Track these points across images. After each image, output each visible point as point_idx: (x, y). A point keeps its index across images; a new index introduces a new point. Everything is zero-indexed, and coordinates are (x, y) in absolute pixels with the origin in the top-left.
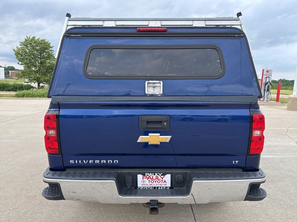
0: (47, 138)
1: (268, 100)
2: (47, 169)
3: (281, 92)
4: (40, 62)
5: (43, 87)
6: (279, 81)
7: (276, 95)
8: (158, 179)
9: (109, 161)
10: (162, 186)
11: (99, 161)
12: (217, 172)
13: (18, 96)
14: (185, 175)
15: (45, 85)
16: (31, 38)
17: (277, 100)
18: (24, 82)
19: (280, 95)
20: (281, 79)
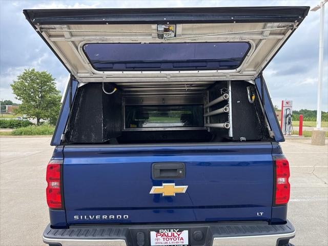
0: (49, 191)
1: (290, 134)
2: (48, 226)
3: (303, 124)
4: (40, 96)
5: (42, 123)
6: (300, 111)
7: (299, 128)
8: (174, 236)
9: (117, 216)
10: (179, 244)
11: (106, 216)
12: (240, 225)
13: (14, 134)
14: (204, 231)
15: (46, 121)
16: (30, 70)
17: (300, 133)
18: (22, 117)
19: (303, 128)
20: (302, 110)
